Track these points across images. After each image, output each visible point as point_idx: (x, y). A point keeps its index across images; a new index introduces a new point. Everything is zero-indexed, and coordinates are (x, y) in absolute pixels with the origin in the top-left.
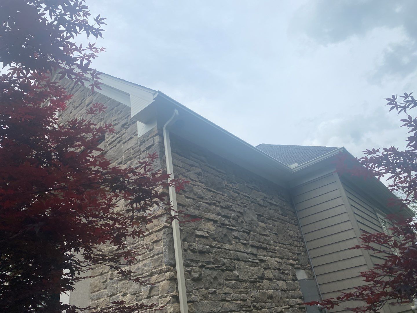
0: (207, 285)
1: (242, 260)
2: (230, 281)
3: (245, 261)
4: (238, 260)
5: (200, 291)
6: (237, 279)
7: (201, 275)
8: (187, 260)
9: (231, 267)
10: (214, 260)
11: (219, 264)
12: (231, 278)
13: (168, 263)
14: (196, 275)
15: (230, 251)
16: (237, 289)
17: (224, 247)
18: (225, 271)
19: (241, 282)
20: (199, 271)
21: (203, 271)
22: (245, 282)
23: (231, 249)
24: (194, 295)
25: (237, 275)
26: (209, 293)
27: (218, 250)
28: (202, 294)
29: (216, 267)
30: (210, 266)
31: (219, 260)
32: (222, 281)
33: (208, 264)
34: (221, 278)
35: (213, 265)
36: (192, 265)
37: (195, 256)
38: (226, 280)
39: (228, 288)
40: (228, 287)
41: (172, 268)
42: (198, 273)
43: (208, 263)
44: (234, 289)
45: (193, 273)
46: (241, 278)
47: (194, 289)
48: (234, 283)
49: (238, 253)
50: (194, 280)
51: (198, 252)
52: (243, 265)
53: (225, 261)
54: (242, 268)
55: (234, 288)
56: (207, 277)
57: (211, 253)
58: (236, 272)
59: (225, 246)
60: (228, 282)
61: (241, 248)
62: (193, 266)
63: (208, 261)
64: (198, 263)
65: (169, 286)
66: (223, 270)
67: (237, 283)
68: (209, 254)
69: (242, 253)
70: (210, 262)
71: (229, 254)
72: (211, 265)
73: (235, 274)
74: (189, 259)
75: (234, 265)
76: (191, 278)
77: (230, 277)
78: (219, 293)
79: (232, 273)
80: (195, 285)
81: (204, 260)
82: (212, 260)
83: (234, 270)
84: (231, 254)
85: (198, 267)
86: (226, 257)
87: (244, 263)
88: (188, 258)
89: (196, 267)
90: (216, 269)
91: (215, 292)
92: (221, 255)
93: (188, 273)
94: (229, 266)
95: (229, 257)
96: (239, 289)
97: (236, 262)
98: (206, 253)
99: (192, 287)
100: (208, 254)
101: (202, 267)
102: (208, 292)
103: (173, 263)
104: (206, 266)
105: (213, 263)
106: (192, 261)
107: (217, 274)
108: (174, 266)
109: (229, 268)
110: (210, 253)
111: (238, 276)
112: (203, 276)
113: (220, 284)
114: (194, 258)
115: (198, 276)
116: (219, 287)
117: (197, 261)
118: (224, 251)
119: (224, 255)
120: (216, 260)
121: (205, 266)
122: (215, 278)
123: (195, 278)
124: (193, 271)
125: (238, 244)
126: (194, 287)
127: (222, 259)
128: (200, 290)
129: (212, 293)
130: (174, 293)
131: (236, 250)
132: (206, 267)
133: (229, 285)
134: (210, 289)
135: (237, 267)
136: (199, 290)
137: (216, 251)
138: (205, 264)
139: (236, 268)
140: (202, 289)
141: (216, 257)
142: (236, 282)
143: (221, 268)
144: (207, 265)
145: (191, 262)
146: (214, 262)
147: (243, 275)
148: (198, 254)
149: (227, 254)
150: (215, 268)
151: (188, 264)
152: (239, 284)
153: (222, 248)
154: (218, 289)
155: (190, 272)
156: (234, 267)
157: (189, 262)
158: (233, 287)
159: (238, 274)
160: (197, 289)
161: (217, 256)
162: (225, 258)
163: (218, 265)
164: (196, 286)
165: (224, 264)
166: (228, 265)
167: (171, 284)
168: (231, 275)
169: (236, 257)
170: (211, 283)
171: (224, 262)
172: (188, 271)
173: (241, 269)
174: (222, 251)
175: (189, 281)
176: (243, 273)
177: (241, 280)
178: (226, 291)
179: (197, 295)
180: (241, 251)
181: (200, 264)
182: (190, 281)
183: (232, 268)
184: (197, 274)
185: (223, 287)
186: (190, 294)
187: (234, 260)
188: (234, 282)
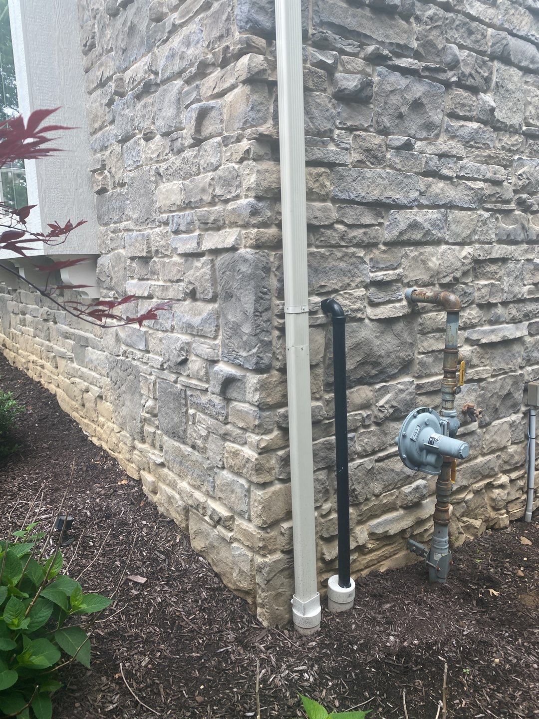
0: (386, 121)
1: (516, 62)
2: (462, 123)
3: (526, 71)
4: (505, 59)
5: (360, 136)
6: (489, 119)
7: (370, 84)
8: (322, 24)
9: (478, 78)
10: (423, 46)
11: (438, 59)
12: (468, 114)
13: (247, 23)
14: (350, 83)
15: (485, 27)
16: (481, 148)
17: (467, 6)
18: (452, 89)
19: (496, 129)
20: (363, 72)
21: (379, 75)
22: (511, 132)
23: (487, 20)
24: (337, 145)
25: (489, 106)
26: (388, 147)
27: (441, 12)
28: (366, 145)
29: (426, 69)
30: (404, 62)
31: (440, 46)
32: (437, 117)
33: (399, 56)
34: (436, 108)
35: (416, 61)
36: (339, 46)
37: (354, 16)
38: (453, 115)
39: (452, 143)
40: (453, 137)
41: (261, 42)
42: (359, 76)
43: (401, 50)
44: (472, 147)
45: (338, 75)
46: (500, 118)
47: (339, 128)
48: (477, 131)
49: (509, 37)
50: (344, 98)
51: (368, 6)
52: (516, 79)
53: (463, 55)
54: (510, 86)
55: (472, 143)
56: (388, 96)
57: (418, 19)
58: (488, 99)
59: (472, 7)
60: (456, 124)
61: (524, 23)
62: (342, 52)
63: (402, 42)
64: (362, 46)
65: (248, 102)
66: (448, 85)
67: (483, 132)
68: (408, 22)
69: (522, 41)
70: (406, 47)
71: (479, 37)
72: (409, 60)
73: (484, 102)
74: (331, 25)
75: (486, 74)
76: (331, 90)
77: (468, 108)
78: (421, 153)
79: (474, 98)
80: (344, 115)
81: (387, 36)
82: (415, 44)
83: (485, 92)
84: (485, 37)
85: (364, 59)
86: (468, 42)
87: (521, 73)
88: (326, 20)
89: (355, 55)
90: (426, 77)
91: (408, 146)
92: (451, 34)
93: (322, 72)
94: (471, 75)
95: (476, 47)
96: (486, 148)
97: (496, 64)
98: (397, 17)
99: (331, 119)
100: (406, 18)
101: (376, 59)
102: (386, 145)
103: (267, 24)
104: (390, 59)
105: (417, 55)
106: (344, 32)
107: (426, 94)
108: (270, 36)
109: (470, 82)
110: (412, 20)
111: (492, 110)
112: (375, 89)
113: (429, 126)
114: (350, 22)
115: (355, 86)
116: (424, 134)
117: (362, 39)
118: (465, 24)
119: (462, 37)
120: (428, 45)
121: (386, 58)
122: (417, 105)
123: (346, 92)
124: (340, 68)
125: (517, 9)
126: (338, 122)
127: (450, 47)
128: (358, 133)
129: (398, 149)
130: (265, 128)
131: (506, 26)
132: (390, 63)
133: (458, 134)
134: (393, 134)
135: (497, 83)
136: (355, 133)
137: (435, 14)
138: (386, 52)
139: (493, 84)
140: (366, 130)
141: (431, 37)
142: (482, 126)
143: (442, 76)
144: (394, 59)
145: (337, 37)
146: (421, 50)
147: (510, 109)
148: (367, 12)
149: (470, 33)
150: (423, 74)
151: (326, 39)
152: (489, 133)
153: (458, 12)
154: (421, 140)
155: (330, 70)
156: (487, 80)
157: (329, 33)
158: (470, 142)
159: (493, 104)
160: (351, 129)
161: (434, 33)
162: (461, 47)
163: (435, 62)
164: (347, 119)
165: (454, 65)
166: (467, 70)
167: (255, 97)
168: (471, 102)
169: (498, 49)
170: (401, 116)
171: (456, 55)
172: (321, 64)
173: (507, 91)
174: (457, 23)
175: (323, 98)
176: (511, 104)
177: (499, 125)
178: (444, 148)
179: (348, 146)
180: (521, 33)
181: (370, 49)
182: (327, 100)
183: (478, 82)
184: (353, 80)
185: (437, 136)
186: (323, 142)
187: (493, 58)
188: (475, 125)
